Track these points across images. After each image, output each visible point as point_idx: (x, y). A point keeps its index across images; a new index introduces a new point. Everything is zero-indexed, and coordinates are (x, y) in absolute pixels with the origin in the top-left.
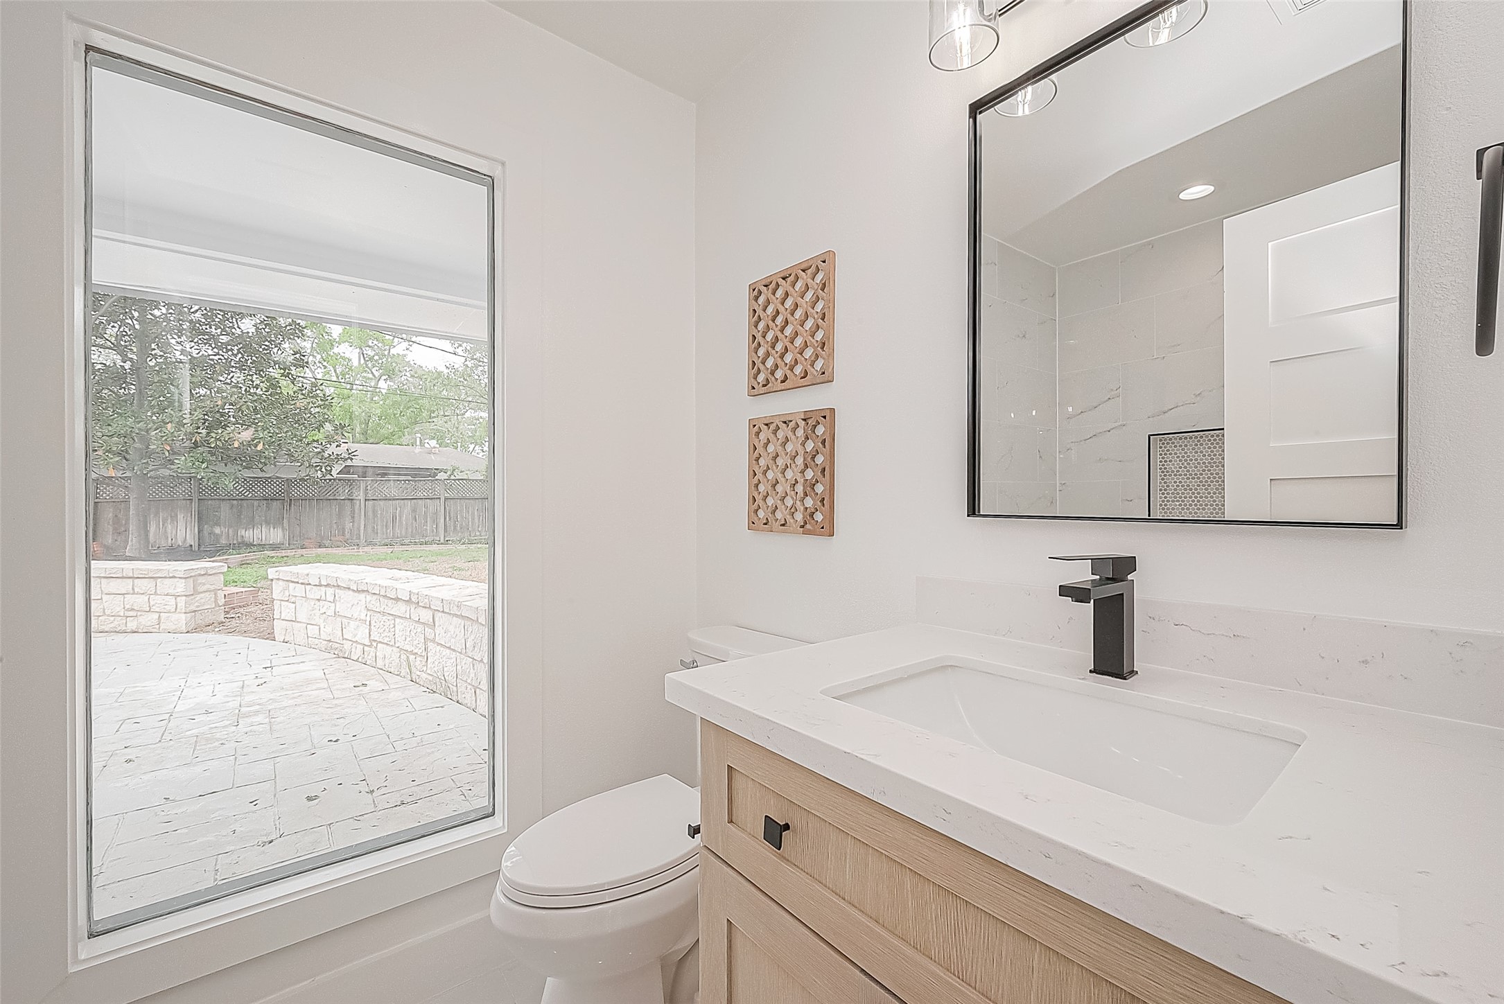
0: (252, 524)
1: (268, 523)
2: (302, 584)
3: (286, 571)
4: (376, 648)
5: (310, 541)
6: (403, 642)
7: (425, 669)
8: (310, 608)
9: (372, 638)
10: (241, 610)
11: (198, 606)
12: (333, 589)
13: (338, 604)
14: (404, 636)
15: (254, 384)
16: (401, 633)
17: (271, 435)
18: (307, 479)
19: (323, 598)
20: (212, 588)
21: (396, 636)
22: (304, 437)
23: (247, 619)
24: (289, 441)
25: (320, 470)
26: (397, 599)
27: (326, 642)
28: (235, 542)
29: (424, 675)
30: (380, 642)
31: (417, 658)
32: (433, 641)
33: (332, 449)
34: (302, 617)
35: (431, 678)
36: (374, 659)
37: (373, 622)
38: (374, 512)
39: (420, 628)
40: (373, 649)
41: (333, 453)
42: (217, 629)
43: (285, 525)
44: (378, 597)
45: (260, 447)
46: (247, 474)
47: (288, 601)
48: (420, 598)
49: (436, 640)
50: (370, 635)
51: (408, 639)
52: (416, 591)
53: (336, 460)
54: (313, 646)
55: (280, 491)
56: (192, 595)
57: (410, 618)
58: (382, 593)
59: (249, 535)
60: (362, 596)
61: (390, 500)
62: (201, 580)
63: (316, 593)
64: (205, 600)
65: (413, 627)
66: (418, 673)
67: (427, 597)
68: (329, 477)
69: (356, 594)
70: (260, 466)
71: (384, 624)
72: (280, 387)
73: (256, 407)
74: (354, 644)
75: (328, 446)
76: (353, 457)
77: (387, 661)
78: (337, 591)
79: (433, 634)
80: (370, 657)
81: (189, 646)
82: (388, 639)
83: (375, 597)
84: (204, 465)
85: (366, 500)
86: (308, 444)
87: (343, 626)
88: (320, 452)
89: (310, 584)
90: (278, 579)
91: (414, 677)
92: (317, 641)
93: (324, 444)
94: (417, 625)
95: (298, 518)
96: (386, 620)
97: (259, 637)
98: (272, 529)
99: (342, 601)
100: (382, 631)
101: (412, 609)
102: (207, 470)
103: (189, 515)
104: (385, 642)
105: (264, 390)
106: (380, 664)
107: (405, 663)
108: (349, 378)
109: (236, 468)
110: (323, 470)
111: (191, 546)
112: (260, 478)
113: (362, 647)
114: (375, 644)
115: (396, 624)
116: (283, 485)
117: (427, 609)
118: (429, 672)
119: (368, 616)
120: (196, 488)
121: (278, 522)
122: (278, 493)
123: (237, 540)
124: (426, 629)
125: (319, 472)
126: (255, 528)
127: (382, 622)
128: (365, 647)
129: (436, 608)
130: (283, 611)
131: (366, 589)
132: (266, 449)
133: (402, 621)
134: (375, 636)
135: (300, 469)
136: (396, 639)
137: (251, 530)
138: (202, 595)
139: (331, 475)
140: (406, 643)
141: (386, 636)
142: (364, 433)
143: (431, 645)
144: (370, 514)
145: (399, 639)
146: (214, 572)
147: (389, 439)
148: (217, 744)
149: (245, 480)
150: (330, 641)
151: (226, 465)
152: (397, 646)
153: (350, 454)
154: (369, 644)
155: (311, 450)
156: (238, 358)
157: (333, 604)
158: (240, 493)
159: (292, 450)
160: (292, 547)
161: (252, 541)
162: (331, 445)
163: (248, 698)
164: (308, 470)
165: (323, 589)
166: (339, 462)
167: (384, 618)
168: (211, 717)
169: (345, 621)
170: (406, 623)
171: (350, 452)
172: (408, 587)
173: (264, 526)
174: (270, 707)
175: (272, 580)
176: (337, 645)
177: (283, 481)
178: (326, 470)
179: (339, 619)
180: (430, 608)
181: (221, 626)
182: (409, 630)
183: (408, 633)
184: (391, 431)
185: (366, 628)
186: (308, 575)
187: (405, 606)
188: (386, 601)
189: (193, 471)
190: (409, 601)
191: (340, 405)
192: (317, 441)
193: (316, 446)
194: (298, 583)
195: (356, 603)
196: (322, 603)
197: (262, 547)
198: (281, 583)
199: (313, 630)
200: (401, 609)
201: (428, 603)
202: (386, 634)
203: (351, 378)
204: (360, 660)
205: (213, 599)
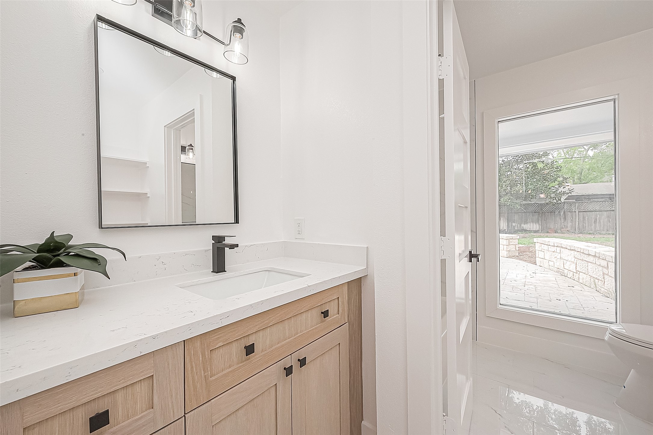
0: (526, 222)
1: (533, 222)
2: (547, 245)
3: (540, 240)
4: (579, 274)
5: (551, 230)
6: (592, 273)
7: (603, 286)
8: (550, 255)
9: (577, 270)
10: (524, 253)
11: (510, 249)
12: (560, 248)
13: (562, 254)
14: (592, 271)
15: (527, 167)
16: (591, 270)
17: (534, 186)
18: (550, 203)
19: (556, 251)
20: (514, 244)
21: (589, 270)
22: (548, 186)
23: (526, 257)
24: (541, 188)
25: (555, 199)
26: (589, 255)
27: (557, 269)
28: (520, 229)
29: (603, 289)
30: (581, 272)
31: (599, 281)
32: (608, 275)
33: (561, 189)
34: (547, 257)
35: (606, 291)
36: (578, 279)
37: (577, 263)
38: (584, 218)
39: (601, 268)
40: (577, 275)
41: (561, 191)
42: (516, 258)
43: (540, 223)
44: (580, 253)
45: (529, 192)
46: (524, 202)
47: (541, 251)
48: (600, 255)
49: (609, 275)
50: (576, 268)
51: (594, 272)
52: (598, 252)
53: (563, 194)
54: (551, 269)
55: (538, 209)
56: (508, 245)
57: (595, 263)
58: (582, 251)
59: (525, 226)
60: (573, 252)
61: (593, 211)
62: (511, 240)
63: (553, 249)
64: (512, 248)
65: (597, 267)
66: (600, 288)
67: (604, 255)
68: (559, 202)
69: (570, 251)
70: (530, 199)
71: (583, 264)
72: (537, 166)
73: (528, 176)
74: (569, 271)
75: (559, 188)
76: (572, 192)
77: (584, 281)
78: (561, 249)
79: (608, 272)
80: (576, 278)
81: (508, 262)
82: (585, 271)
83: (579, 253)
84: (510, 200)
85: (579, 212)
86: (550, 188)
87: (564, 263)
88: (555, 191)
89: (550, 245)
90: (538, 242)
91: (598, 289)
92: (553, 268)
93: (557, 188)
94: (598, 267)
95: (545, 220)
96: (584, 263)
97: (531, 263)
98: (534, 224)
99: (563, 253)
100: (582, 267)
101: (596, 260)
102: (511, 202)
103: (505, 218)
104: (583, 272)
105: (531, 168)
106: (581, 281)
107: (593, 282)
108: (571, 153)
109: (521, 201)
110: (557, 199)
111: (505, 230)
112: (529, 204)
113: (573, 273)
114: (578, 273)
115: (588, 265)
116: (539, 206)
117: (604, 260)
118: (605, 288)
119: (575, 260)
120: (507, 209)
121: (537, 221)
122: (537, 210)
123: (521, 228)
124: (604, 269)
125: (555, 200)
126: (528, 224)
127: (582, 264)
128: (574, 273)
129: (609, 260)
130: (539, 254)
131: (574, 249)
132: (532, 192)
133: (591, 264)
134: (578, 269)
135: (546, 199)
136: (589, 272)
137: (526, 225)
138: (511, 246)
139: (561, 201)
140: (594, 274)
141: (584, 270)
142: (580, 179)
143: (606, 277)
144: (581, 219)
145: (590, 272)
146: (515, 238)
147: (594, 180)
148: (519, 289)
149: (524, 205)
150: (558, 268)
151: (517, 200)
152: (589, 274)
153: (570, 191)
154: (576, 272)
155: (551, 191)
156: (521, 158)
157: (560, 254)
158: (522, 210)
159: (543, 192)
160: (543, 232)
161: (526, 229)
162: (560, 187)
163: (527, 280)
164: (550, 199)
165: (555, 247)
166: (565, 195)
167: (583, 262)
168: (516, 282)
169: (564, 261)
170: (594, 265)
171: (570, 190)
172: (594, 250)
173: (531, 223)
174: (535, 284)
175: (535, 243)
176: (561, 271)
177: (539, 205)
178: (558, 199)
179: (562, 260)
180: (605, 260)
181: (517, 257)
182: (595, 268)
183: (594, 270)
184: (595, 175)
185: (574, 265)
186: (549, 242)
187: (593, 258)
188: (584, 255)
189: (506, 203)
190: (595, 256)
191: (566, 167)
192: (554, 187)
193: (553, 189)
194: (545, 244)
195: (570, 255)
196: (555, 253)
197: (530, 231)
198: (538, 244)
199: (551, 263)
200: (591, 259)
201: (604, 258)
202: (584, 269)
203: (572, 153)
204: (572, 278)
205: (515, 248)
